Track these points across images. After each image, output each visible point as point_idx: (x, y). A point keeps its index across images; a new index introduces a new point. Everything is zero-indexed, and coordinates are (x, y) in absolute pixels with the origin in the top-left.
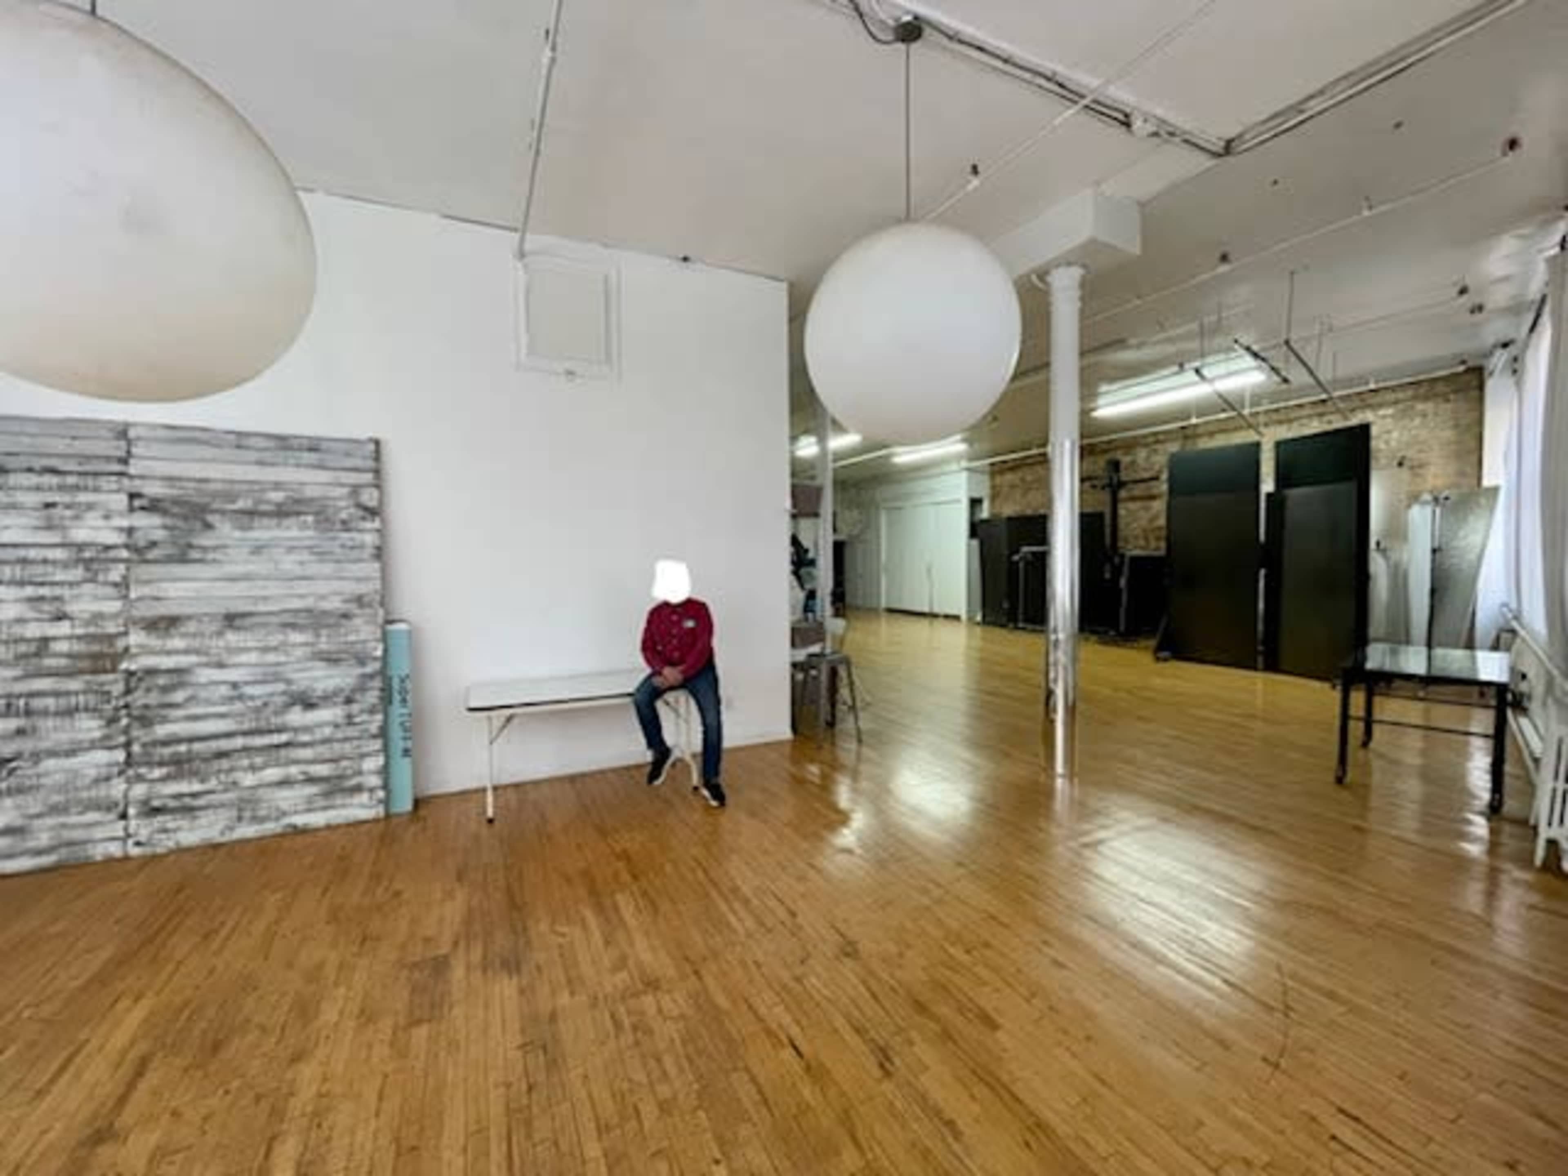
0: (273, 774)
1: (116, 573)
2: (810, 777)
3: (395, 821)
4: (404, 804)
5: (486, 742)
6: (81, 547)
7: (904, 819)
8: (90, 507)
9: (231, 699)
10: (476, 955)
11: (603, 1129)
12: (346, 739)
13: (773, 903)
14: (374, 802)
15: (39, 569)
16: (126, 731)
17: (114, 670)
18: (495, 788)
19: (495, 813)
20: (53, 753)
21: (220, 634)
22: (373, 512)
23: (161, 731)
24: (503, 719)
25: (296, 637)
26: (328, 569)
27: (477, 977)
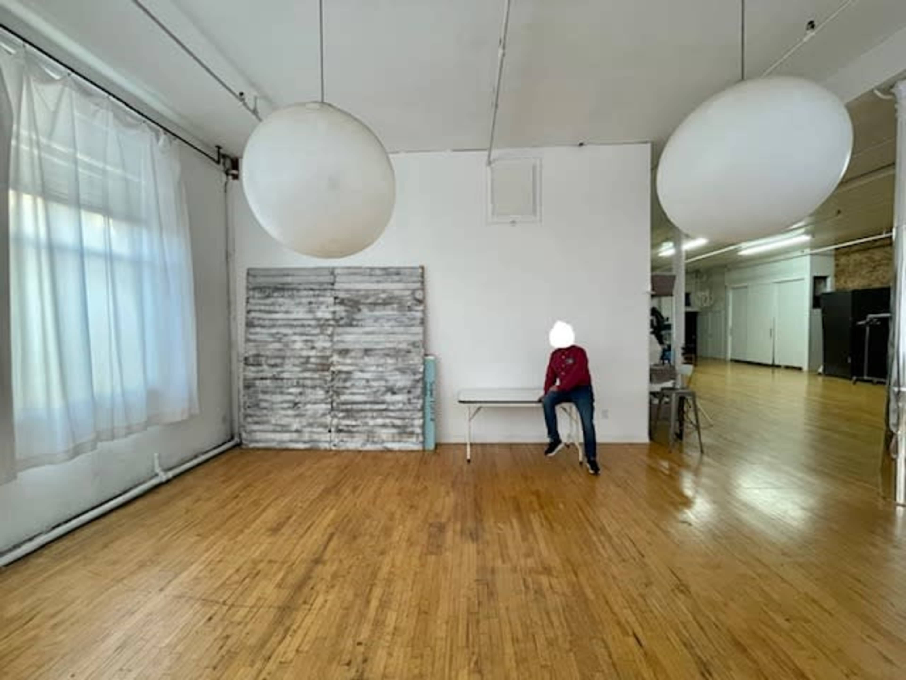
0: (380, 421)
1: (330, 331)
2: (663, 469)
3: (426, 453)
4: (431, 446)
5: (468, 418)
6: (318, 320)
7: (736, 510)
8: (322, 303)
9: (365, 387)
10: (458, 527)
11: (515, 640)
12: (408, 410)
13: (628, 543)
14: (418, 442)
15: (308, 329)
16: (331, 397)
17: (328, 370)
18: (471, 445)
19: (471, 456)
20: (309, 402)
21: (362, 358)
22: (420, 302)
23: (343, 398)
24: (475, 409)
25: (390, 361)
26: (402, 329)
27: (457, 539)
